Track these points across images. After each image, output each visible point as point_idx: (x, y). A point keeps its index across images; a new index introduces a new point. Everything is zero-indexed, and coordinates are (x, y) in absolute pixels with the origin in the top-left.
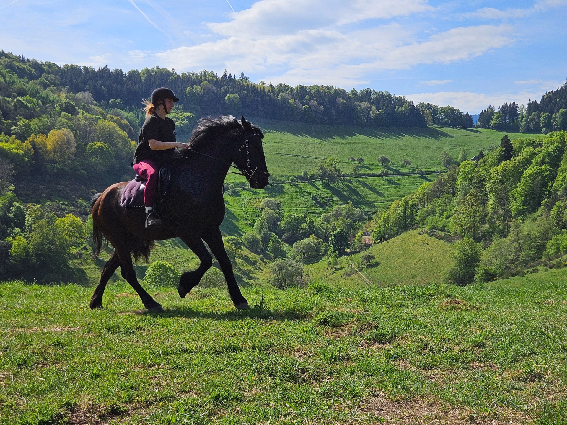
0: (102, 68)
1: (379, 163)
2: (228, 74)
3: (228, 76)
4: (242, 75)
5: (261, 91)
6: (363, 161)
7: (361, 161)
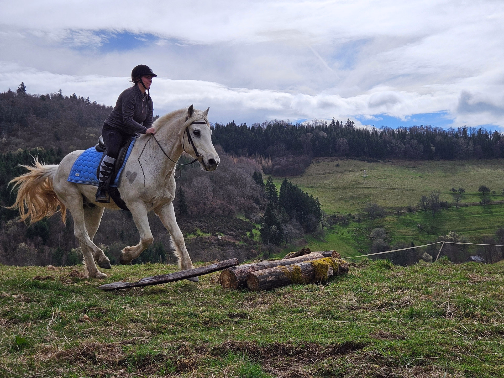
0: (230, 123)
1: (480, 192)
2: (336, 121)
3: (336, 123)
4: (348, 121)
5: (365, 134)
6: (464, 192)
7: (462, 192)
